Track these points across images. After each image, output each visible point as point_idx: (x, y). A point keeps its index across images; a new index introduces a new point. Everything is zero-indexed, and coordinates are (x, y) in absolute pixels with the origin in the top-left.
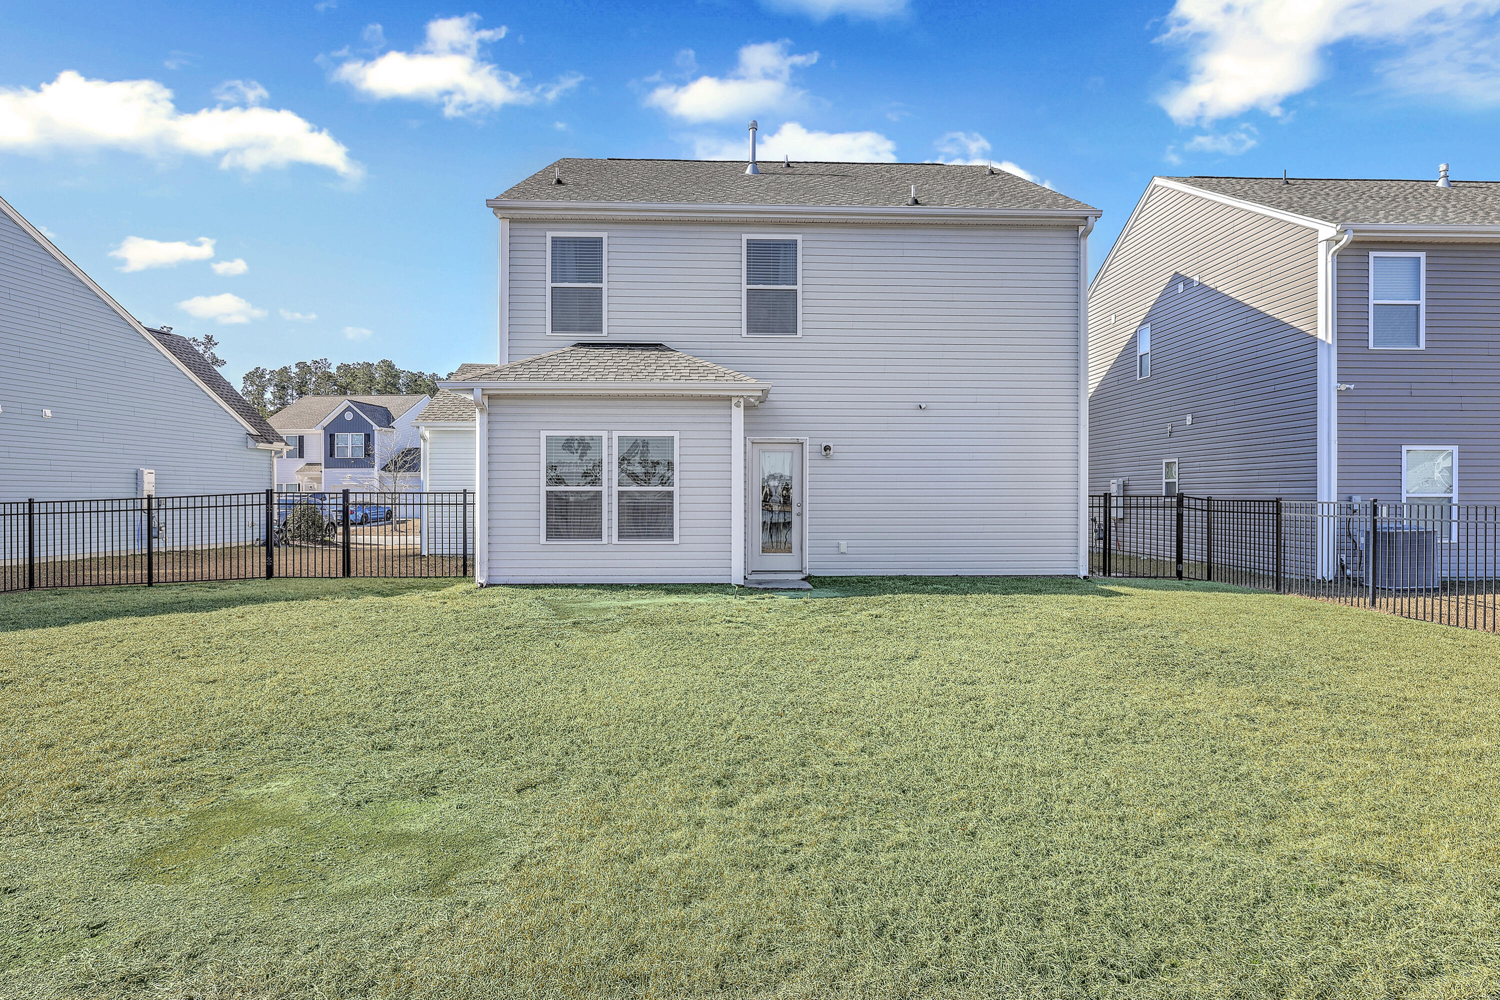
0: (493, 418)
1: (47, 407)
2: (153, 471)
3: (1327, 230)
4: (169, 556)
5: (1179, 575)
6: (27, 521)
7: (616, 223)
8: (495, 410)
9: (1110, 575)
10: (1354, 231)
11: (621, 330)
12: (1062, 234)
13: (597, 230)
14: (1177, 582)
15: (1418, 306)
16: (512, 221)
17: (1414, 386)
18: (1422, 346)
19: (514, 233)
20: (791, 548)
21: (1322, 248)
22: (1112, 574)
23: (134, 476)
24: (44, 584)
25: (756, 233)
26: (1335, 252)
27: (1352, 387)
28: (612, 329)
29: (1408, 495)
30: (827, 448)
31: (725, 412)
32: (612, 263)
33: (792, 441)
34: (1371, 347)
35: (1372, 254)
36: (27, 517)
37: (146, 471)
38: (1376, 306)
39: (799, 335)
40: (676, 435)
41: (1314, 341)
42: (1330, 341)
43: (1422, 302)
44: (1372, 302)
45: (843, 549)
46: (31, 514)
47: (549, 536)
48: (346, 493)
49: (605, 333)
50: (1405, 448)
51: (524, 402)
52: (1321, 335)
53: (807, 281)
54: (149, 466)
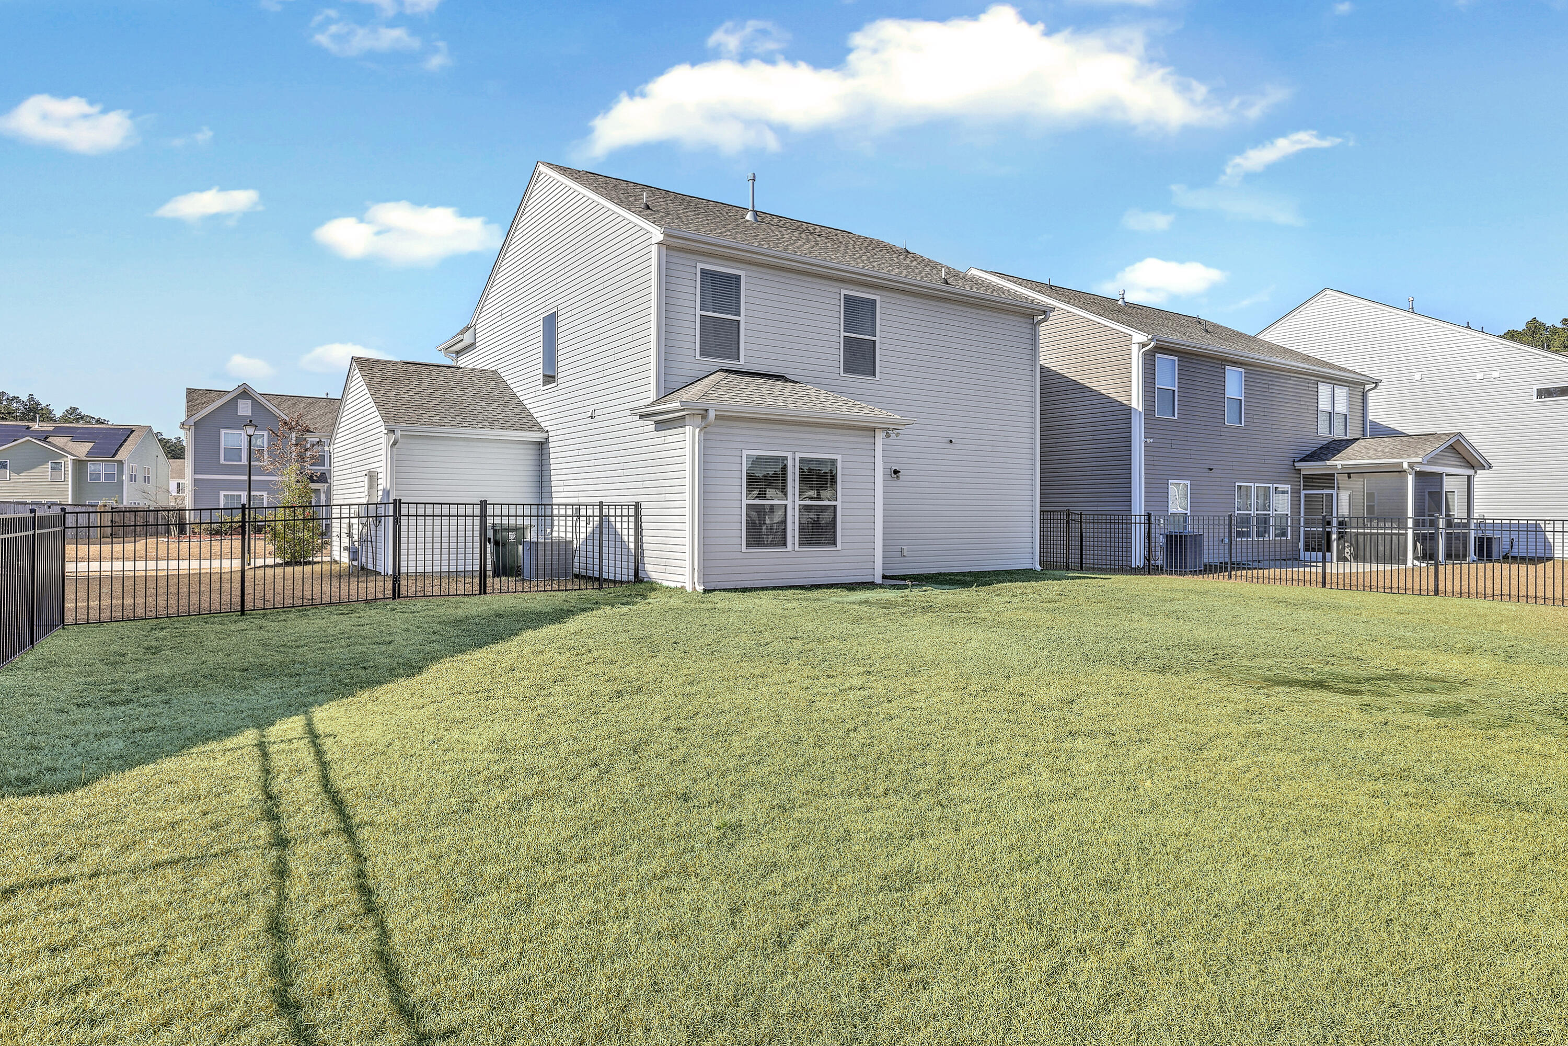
0: (706, 436)
3: (1139, 337)
7: (751, 265)
8: (709, 429)
11: (754, 360)
12: (1022, 320)
13: (737, 268)
15: (1174, 391)
16: (669, 248)
17: (1174, 442)
18: (1176, 418)
21: (1135, 348)
26: (1142, 352)
28: (748, 359)
30: (896, 472)
32: (747, 300)
34: (1157, 416)
35: (1159, 356)
38: (1159, 389)
39: (879, 377)
40: (839, 457)
41: (1129, 409)
42: (1140, 409)
43: (1176, 389)
44: (1158, 386)
47: (748, 545)
49: (742, 362)
50: (1169, 482)
51: (731, 423)
52: (1134, 405)
53: (881, 334)
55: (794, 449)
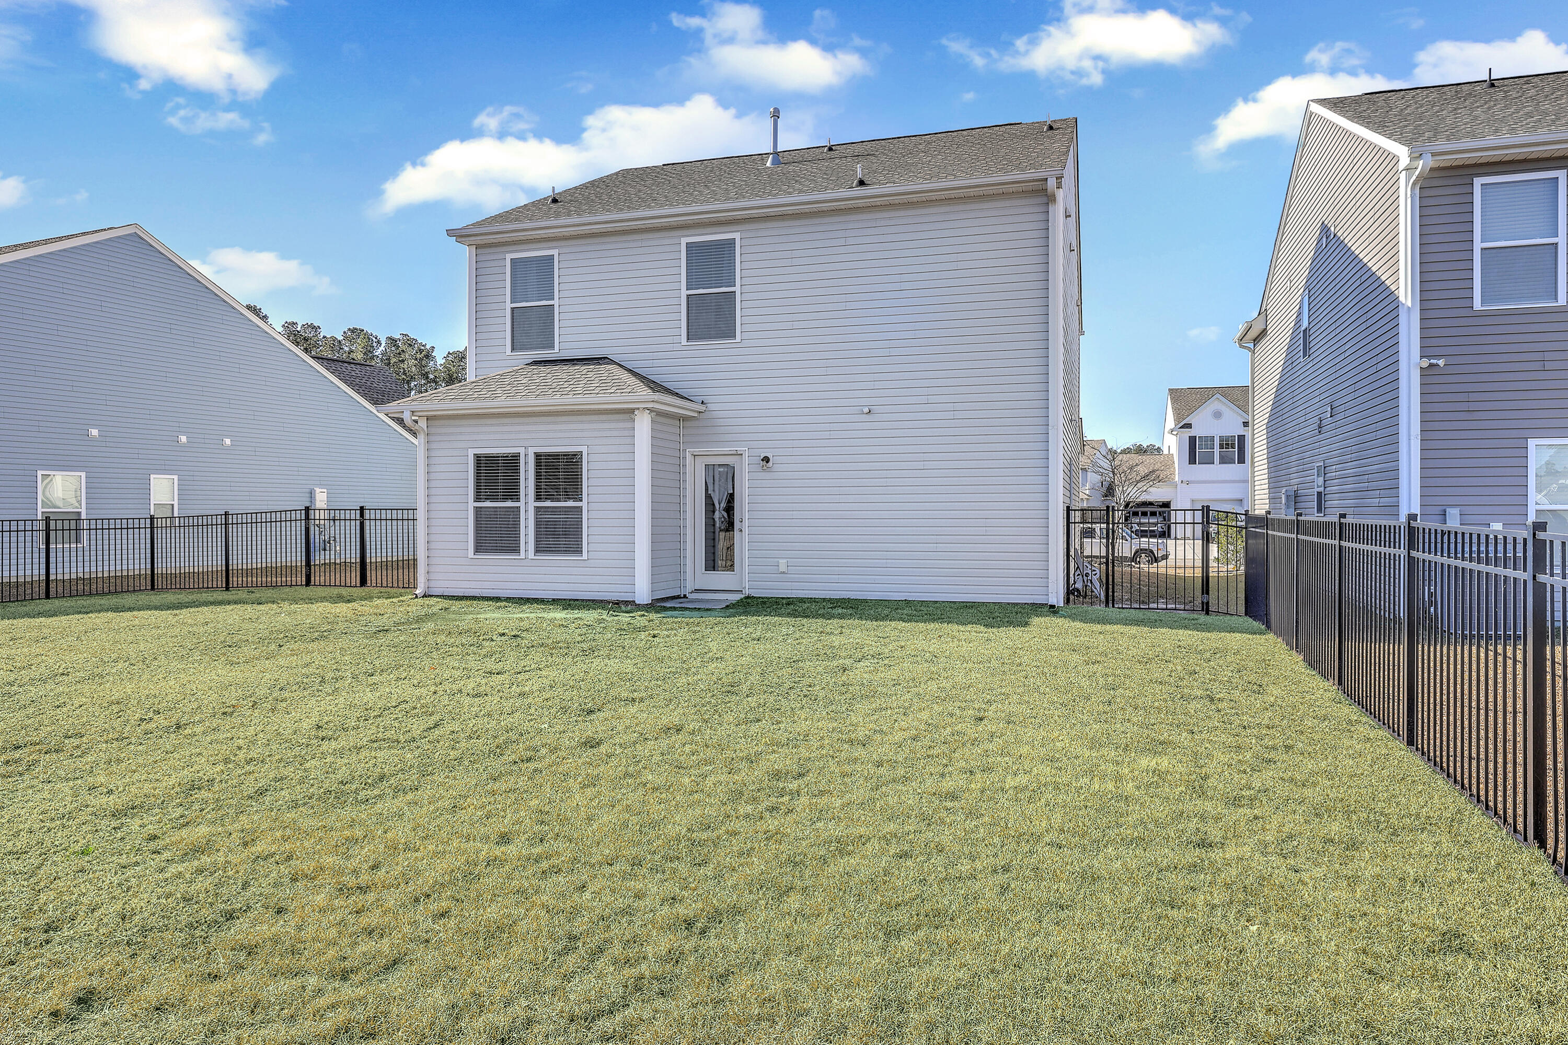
0: (432, 438)
1: (227, 437)
2: (325, 490)
3: (1403, 156)
4: (333, 567)
5: (1206, 609)
6: (148, 536)
7: (566, 239)
8: (433, 430)
9: (1113, 606)
10: (1433, 155)
11: (573, 345)
13: (549, 248)
14: (1203, 618)
15: (1556, 245)
16: (478, 247)
17: (1549, 356)
18: (1562, 300)
19: (481, 258)
20: (732, 565)
21: (1402, 181)
22: (1116, 606)
23: (308, 495)
24: (160, 587)
25: (703, 235)
26: (1414, 184)
27: (1441, 362)
28: (563, 345)
29: (1539, 508)
30: (766, 460)
31: (628, 425)
32: (563, 279)
33: (730, 453)
34: (1477, 305)
35: (1478, 182)
36: (148, 531)
37: (318, 490)
38: (1484, 251)
39: (738, 339)
40: (584, 450)
41: (1398, 304)
43: (1562, 240)
44: (1478, 245)
45: (783, 568)
46: (152, 528)
47: (477, 550)
48: (362, 509)
49: (556, 350)
50: (1532, 443)
51: (457, 422)
52: (1401, 293)
53: (745, 281)
54: (321, 486)
55: (527, 444)
